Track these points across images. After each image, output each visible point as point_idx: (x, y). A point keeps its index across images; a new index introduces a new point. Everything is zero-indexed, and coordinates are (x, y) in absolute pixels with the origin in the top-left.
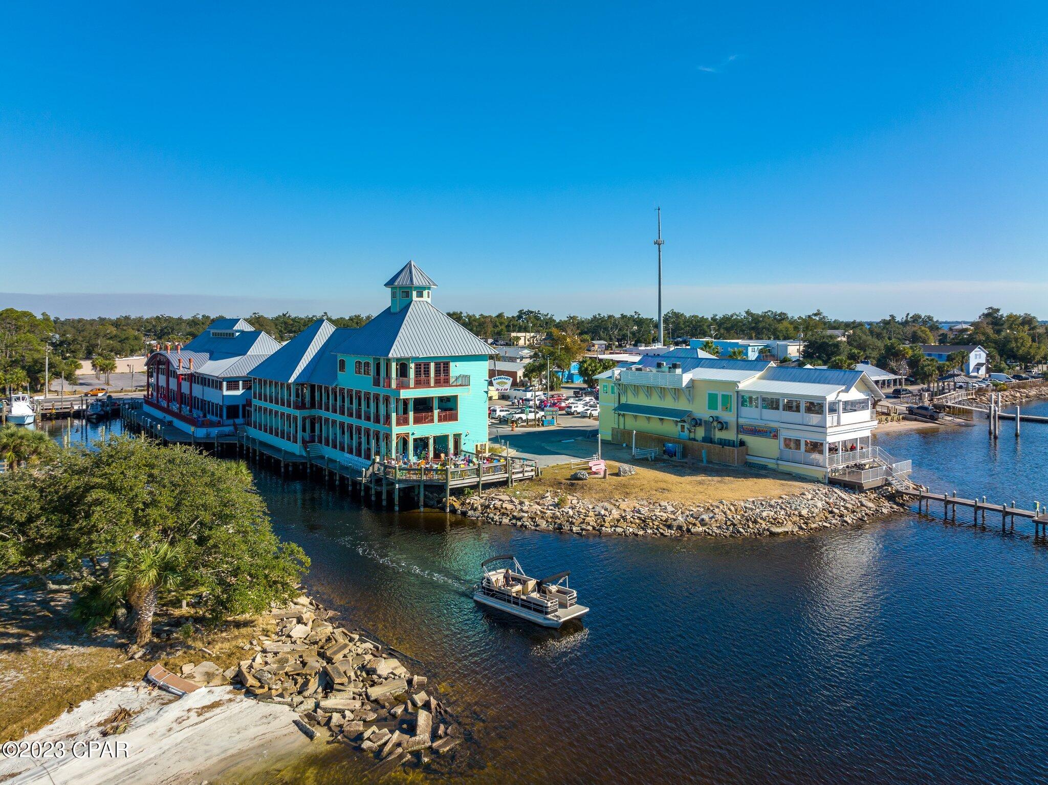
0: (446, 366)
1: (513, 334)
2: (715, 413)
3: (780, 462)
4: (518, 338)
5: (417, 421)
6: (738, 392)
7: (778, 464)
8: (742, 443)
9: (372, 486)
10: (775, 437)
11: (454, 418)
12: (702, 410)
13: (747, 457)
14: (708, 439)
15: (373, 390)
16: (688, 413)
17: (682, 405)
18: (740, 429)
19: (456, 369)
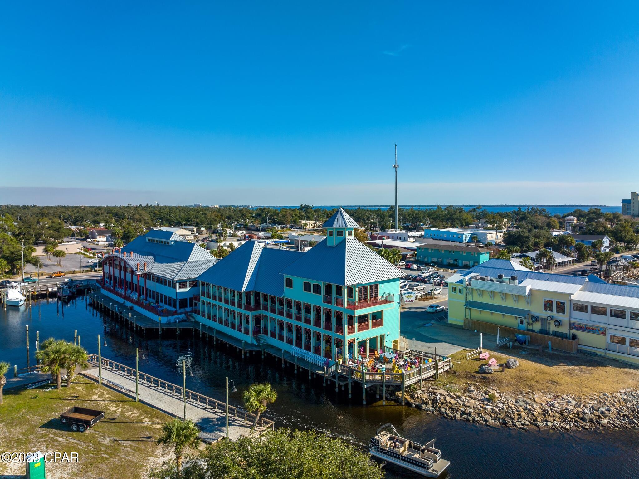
0: (376, 286)
1: (303, 222)
2: (550, 314)
3: (607, 352)
4: (306, 224)
5: (360, 330)
6: (570, 301)
7: (606, 353)
8: (574, 337)
9: (336, 381)
10: (604, 333)
11: (380, 324)
12: (538, 310)
13: (579, 346)
14: (543, 331)
15: (324, 306)
16: (528, 312)
17: (521, 305)
18: (572, 326)
19: (383, 290)
